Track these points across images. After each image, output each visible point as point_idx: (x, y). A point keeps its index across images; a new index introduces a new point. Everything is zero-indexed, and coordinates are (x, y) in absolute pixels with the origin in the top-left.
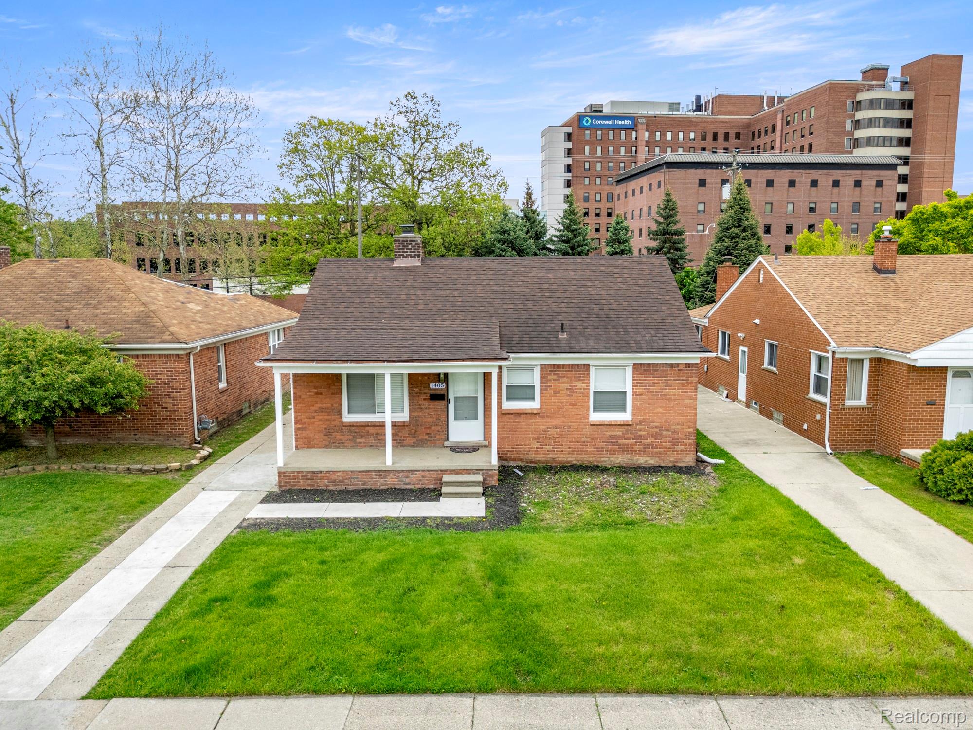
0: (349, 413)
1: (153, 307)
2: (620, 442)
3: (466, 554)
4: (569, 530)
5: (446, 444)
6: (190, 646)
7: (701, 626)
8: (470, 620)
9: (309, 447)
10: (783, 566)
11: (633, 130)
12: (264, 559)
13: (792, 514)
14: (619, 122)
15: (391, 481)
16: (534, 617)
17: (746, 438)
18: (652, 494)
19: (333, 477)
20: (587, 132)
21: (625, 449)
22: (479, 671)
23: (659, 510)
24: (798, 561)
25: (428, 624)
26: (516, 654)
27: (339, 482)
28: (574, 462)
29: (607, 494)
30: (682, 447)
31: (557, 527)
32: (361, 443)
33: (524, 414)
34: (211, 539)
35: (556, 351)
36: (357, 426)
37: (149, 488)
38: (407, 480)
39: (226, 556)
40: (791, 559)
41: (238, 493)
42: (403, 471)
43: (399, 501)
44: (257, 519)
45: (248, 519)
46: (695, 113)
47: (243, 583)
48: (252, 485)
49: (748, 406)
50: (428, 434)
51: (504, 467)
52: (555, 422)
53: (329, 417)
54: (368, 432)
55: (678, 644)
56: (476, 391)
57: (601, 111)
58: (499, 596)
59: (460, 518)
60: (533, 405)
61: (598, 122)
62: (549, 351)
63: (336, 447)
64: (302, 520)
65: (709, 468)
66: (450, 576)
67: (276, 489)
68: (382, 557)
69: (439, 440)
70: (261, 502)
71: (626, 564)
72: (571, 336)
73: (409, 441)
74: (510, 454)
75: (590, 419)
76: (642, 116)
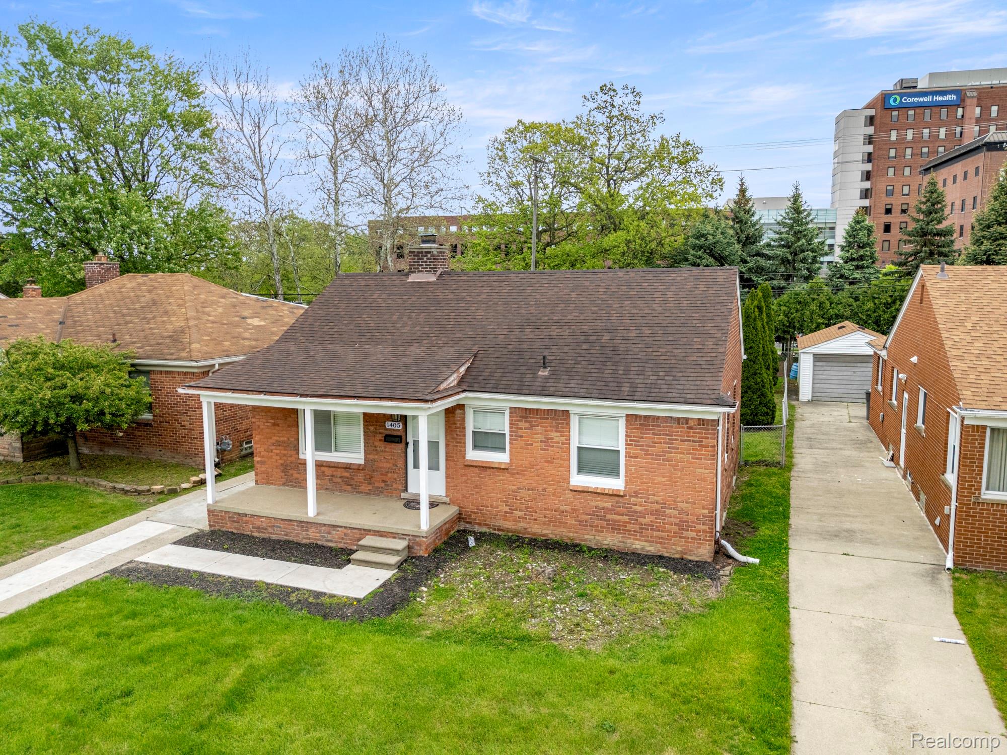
1: (194, 323)
2: (608, 516)
3: (257, 653)
4: (437, 636)
5: (404, 495)
9: (268, 483)
11: (958, 106)
13: (759, 668)
14: (939, 98)
15: (312, 536)
17: (847, 526)
18: (590, 599)
19: (258, 523)
20: (895, 113)
21: (615, 527)
23: (578, 625)
27: (263, 528)
28: (551, 536)
29: (530, 591)
30: (694, 534)
31: (428, 629)
33: (490, 468)
35: (524, 392)
37: (103, 512)
38: (329, 537)
41: (170, 528)
42: (325, 525)
43: (300, 562)
44: (141, 563)
45: (134, 562)
49: (905, 476)
51: (465, 531)
52: (528, 482)
53: (286, 452)
54: (324, 472)
56: (438, 435)
57: (915, 87)
59: (332, 596)
60: (501, 458)
61: (910, 100)
62: (516, 391)
63: (293, 486)
64: (178, 571)
65: (727, 568)
67: (205, 528)
69: (396, 490)
70: (174, 543)
72: (553, 373)
73: (365, 487)
74: (473, 516)
75: (571, 483)
76: (972, 89)
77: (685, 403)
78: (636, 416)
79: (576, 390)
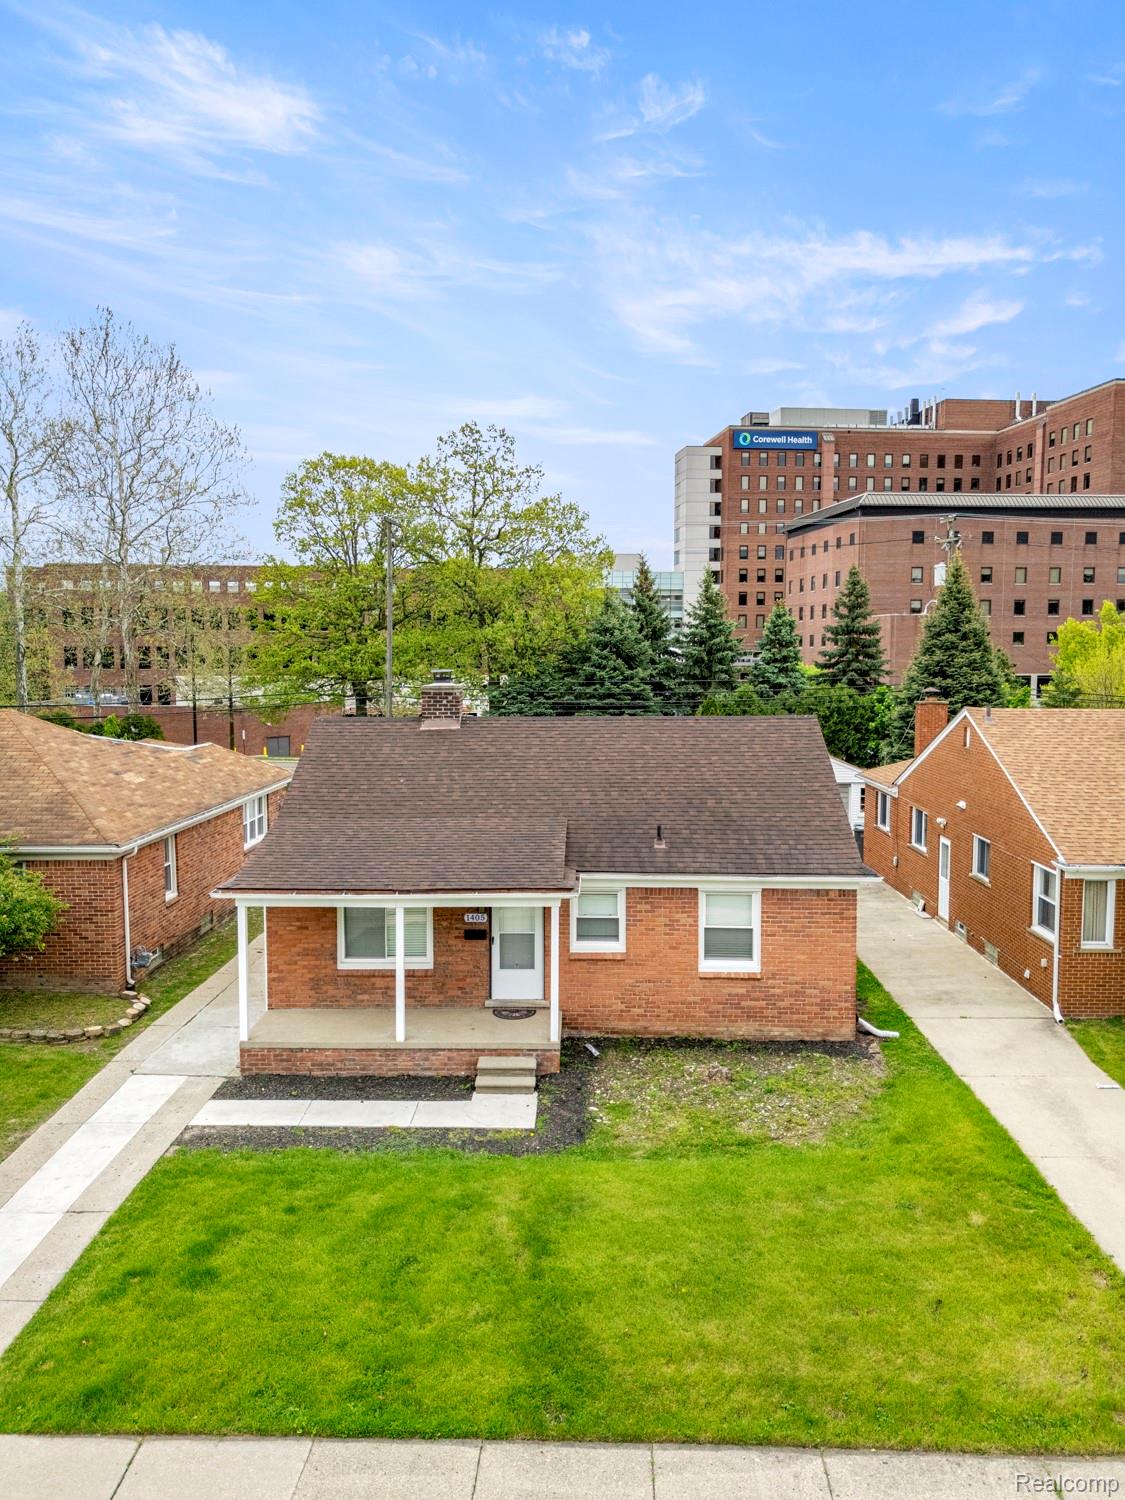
0: (347, 955)
1: (72, 788)
2: (743, 1003)
3: (498, 1199)
4: (654, 1155)
5: (488, 1003)
6: (93, 1350)
7: (816, 1332)
8: (489, 1315)
9: (288, 1006)
10: (953, 1229)
11: (815, 451)
12: (208, 1201)
13: (982, 1134)
14: (794, 440)
15: (403, 1065)
16: (581, 1312)
17: (941, 988)
18: (782, 1094)
19: (320, 1058)
20: (746, 455)
21: (751, 1015)
22: (492, 1403)
23: (790, 1121)
24: (977, 1219)
25: (430, 1321)
26: (549, 1377)
27: (328, 1065)
28: (676, 1033)
29: (717, 1094)
30: (835, 1013)
31: (638, 1149)
32: (363, 1001)
33: (602, 960)
34: (135, 1164)
35: (648, 869)
36: (357, 976)
37: (54, 1071)
38: (427, 1064)
39: (155, 1195)
40: (966, 1215)
41: (182, 1080)
42: (420, 1050)
43: (412, 1099)
44: (204, 1127)
45: (192, 1127)
46: (911, 427)
47: (173, 1243)
48: (204, 1066)
49: (952, 928)
50: (460, 988)
51: (573, 1039)
52: (648, 973)
53: (318, 963)
54: (374, 984)
55: (781, 1363)
56: (533, 927)
57: (766, 424)
58: (536, 1274)
59: (498, 1131)
60: (616, 947)
61: (763, 440)
62: (639, 869)
63: (327, 1006)
64: (270, 1129)
65: (874, 1045)
66: (470, 1237)
67: (237, 1074)
68: (375, 1200)
69: (477, 997)
70: (214, 1098)
71: (726, 1220)
72: (671, 845)
73: (434, 998)
74: (580, 1020)
75: (700, 970)
76: (829, 431)
77: (830, 874)
78: (773, 890)
79: (708, 865)
